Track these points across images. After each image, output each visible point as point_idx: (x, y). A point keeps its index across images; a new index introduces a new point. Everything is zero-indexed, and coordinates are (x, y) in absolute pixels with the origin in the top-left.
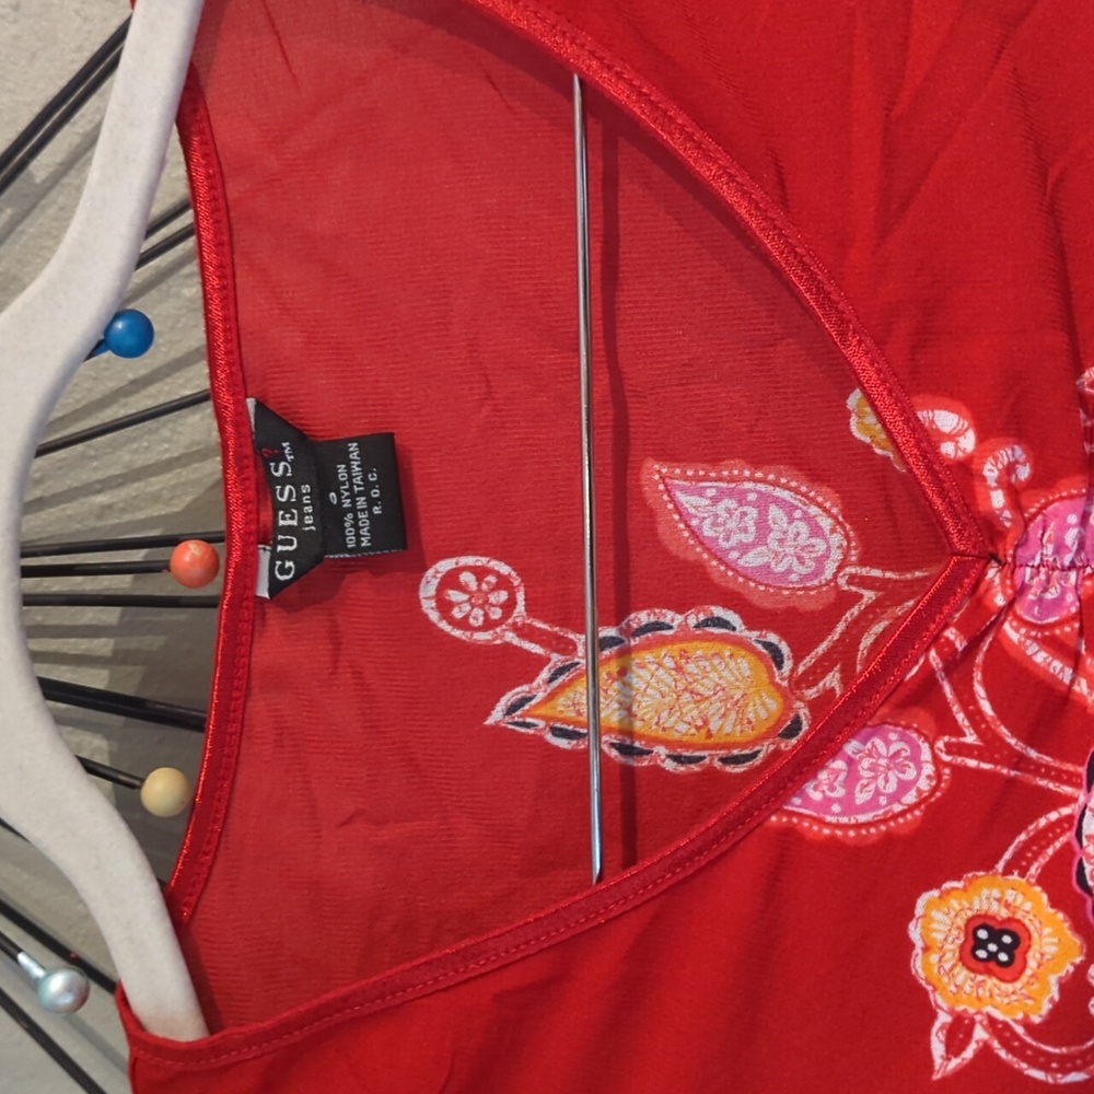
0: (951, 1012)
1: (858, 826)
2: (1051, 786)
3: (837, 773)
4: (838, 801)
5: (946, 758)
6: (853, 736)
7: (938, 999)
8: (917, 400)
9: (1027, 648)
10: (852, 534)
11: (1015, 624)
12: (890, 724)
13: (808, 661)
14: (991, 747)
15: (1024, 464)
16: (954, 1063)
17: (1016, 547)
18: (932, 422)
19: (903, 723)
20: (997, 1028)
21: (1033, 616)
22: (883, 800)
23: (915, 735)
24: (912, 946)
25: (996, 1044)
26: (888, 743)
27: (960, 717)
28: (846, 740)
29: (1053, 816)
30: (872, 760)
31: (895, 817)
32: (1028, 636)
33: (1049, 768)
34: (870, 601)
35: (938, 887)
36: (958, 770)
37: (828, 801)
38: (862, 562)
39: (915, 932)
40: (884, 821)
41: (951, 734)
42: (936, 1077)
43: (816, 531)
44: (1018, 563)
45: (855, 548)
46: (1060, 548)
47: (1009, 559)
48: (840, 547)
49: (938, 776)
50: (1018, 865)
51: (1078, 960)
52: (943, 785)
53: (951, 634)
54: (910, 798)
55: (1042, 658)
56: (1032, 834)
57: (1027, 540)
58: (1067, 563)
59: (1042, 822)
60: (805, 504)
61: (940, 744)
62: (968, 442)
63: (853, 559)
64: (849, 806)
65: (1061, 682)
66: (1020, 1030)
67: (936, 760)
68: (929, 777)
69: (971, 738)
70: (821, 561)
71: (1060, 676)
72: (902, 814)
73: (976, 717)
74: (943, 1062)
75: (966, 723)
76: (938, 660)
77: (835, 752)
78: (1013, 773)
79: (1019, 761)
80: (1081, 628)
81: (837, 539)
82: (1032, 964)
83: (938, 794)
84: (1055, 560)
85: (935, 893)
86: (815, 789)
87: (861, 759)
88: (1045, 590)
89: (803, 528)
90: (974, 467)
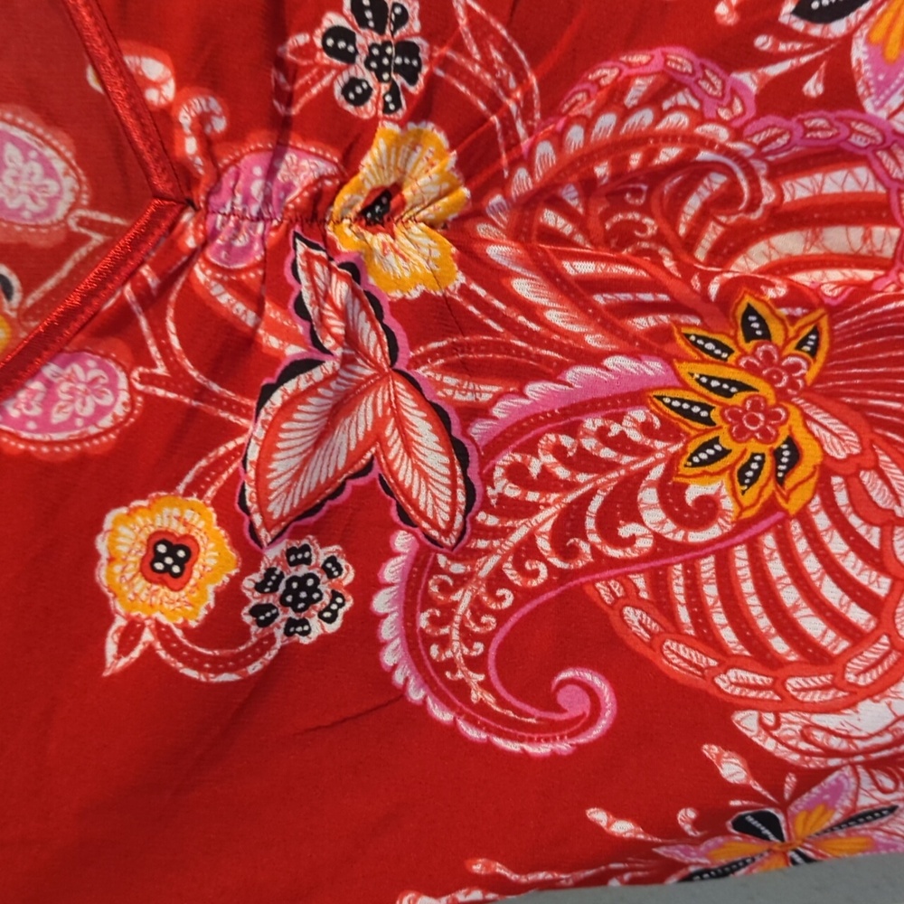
0: (127, 617)
1: (51, 444)
2: (232, 418)
3: (34, 393)
4: (35, 419)
5: (139, 387)
6: (51, 359)
7: (117, 606)
8: (123, 44)
9: (211, 288)
10: (84, 178)
11: (203, 266)
12: (88, 351)
13: (37, 295)
14: (176, 378)
15: (220, 116)
16: (124, 661)
17: (209, 194)
18: (139, 68)
19: (102, 352)
20: (162, 631)
21: (220, 260)
22: (79, 422)
23: (112, 365)
24: (97, 556)
25: (158, 645)
26: (86, 369)
27: (154, 350)
28: (45, 364)
29: (231, 445)
30: (71, 384)
31: (90, 438)
32: (213, 278)
33: (230, 402)
34: (98, 244)
35: (126, 504)
36: (149, 398)
37: (25, 418)
38: (94, 205)
39: (102, 544)
40: (79, 441)
41: (144, 365)
42: (107, 674)
43: (49, 172)
44: (210, 209)
45: (87, 193)
46: (247, 199)
47: (202, 205)
48: (72, 190)
49: (132, 403)
50: (197, 488)
51: (233, 572)
52: (136, 412)
53: (145, 271)
54: (106, 422)
55: (225, 298)
56: (212, 460)
57: (220, 189)
58: (254, 213)
59: (222, 450)
60: (40, 145)
61: (135, 374)
62: (169, 91)
63: (85, 202)
64: (44, 423)
65: (244, 324)
66: (179, 633)
67: (132, 389)
68: (124, 404)
69: (161, 370)
70: (52, 201)
71: (243, 318)
72: (97, 436)
73: (165, 349)
74: (114, 660)
75: (159, 356)
76: (132, 294)
77: (35, 374)
78: (195, 403)
79: (201, 393)
80: (265, 275)
81: (69, 182)
82: (196, 574)
83: (132, 420)
84: (244, 210)
85: (124, 510)
86: (15, 407)
87: (61, 382)
88: (235, 237)
89: (37, 168)
90: (173, 114)
